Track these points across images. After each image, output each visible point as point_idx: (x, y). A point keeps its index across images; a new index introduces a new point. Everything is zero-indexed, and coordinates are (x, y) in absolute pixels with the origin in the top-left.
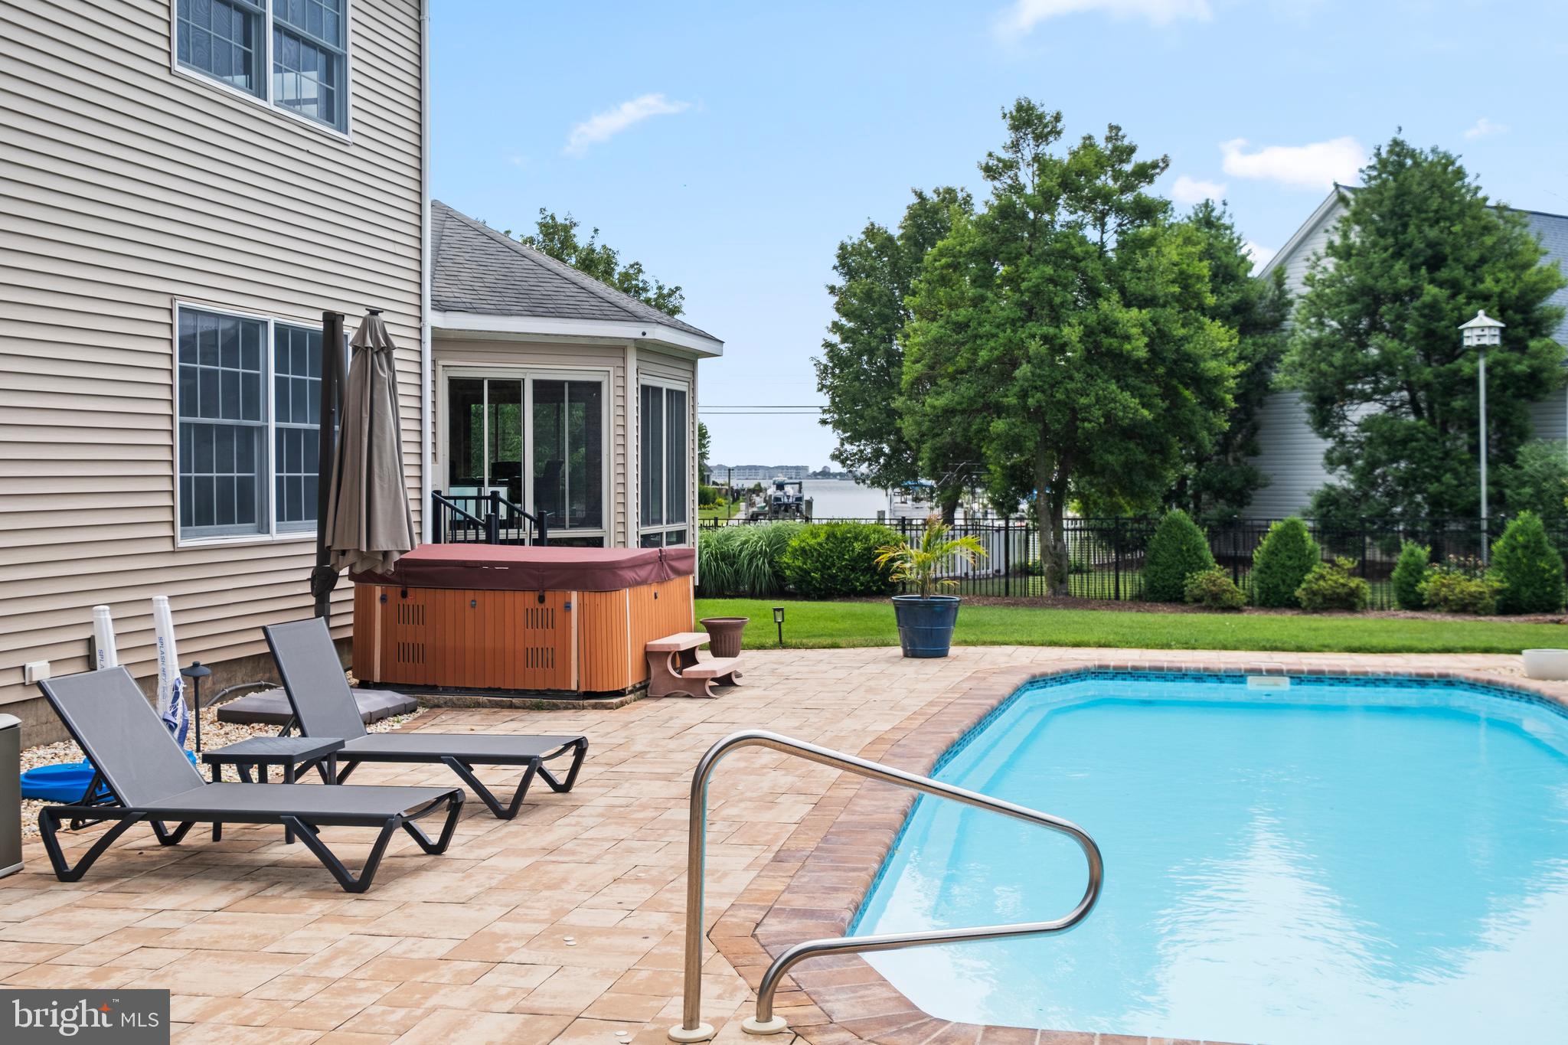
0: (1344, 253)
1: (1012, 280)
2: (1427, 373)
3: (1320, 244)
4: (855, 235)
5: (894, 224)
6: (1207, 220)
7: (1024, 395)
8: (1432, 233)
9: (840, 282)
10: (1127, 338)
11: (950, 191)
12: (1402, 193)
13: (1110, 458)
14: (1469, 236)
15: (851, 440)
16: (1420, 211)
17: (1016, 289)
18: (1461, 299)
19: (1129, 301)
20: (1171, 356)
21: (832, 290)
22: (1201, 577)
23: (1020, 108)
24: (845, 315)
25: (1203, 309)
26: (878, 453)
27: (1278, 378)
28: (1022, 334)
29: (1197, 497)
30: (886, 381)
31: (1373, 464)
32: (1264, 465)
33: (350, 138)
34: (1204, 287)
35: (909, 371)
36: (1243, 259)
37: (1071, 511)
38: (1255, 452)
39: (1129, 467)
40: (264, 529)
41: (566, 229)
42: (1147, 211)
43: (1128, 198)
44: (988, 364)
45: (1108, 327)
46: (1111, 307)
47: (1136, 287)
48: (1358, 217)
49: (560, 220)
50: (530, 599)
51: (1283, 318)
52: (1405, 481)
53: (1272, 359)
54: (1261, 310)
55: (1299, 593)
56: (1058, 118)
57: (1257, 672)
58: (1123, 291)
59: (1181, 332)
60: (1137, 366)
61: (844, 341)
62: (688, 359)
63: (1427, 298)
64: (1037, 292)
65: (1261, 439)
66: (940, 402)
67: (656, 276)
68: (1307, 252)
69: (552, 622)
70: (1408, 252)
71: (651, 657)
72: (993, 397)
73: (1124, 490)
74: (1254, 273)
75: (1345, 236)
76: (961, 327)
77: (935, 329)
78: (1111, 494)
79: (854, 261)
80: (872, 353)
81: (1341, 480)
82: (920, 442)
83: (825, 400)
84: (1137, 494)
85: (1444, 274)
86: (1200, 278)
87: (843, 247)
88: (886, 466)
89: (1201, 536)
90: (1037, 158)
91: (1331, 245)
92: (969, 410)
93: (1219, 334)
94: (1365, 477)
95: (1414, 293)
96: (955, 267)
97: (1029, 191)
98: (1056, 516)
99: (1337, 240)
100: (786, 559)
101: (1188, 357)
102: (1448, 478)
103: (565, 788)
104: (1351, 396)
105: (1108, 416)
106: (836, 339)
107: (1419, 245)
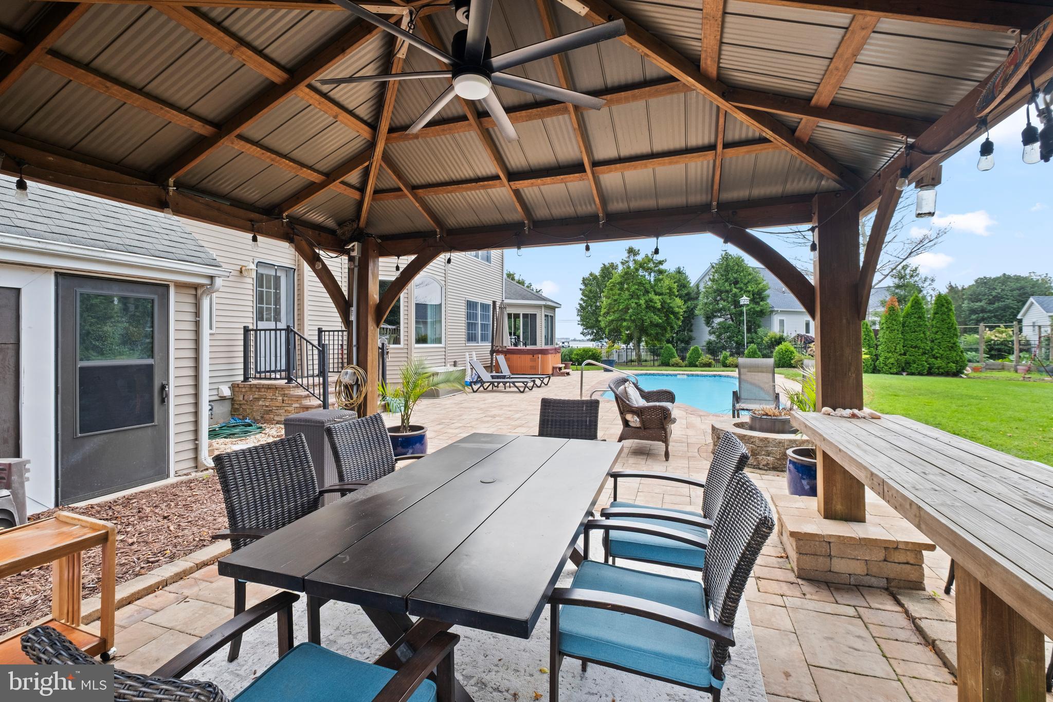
0: (713, 280)
1: (628, 289)
2: (734, 311)
3: (707, 278)
4: (587, 275)
5: (597, 272)
6: (679, 272)
7: (631, 316)
8: (735, 276)
9: (583, 287)
10: (656, 303)
11: (612, 263)
12: (727, 265)
13: (652, 332)
14: (745, 276)
15: (586, 329)
16: (732, 270)
17: (629, 291)
18: (743, 292)
19: (656, 294)
20: (667, 307)
21: (581, 289)
22: (674, 359)
23: (630, 248)
24: (584, 296)
25: (674, 295)
26: (593, 333)
27: (697, 312)
28: (630, 302)
29: (677, 343)
30: (596, 313)
31: (721, 334)
32: (694, 334)
33: (492, 265)
34: (675, 290)
35: (603, 311)
36: (688, 281)
37: (643, 344)
38: (691, 331)
39: (657, 334)
40: (478, 343)
41: (513, 275)
42: (661, 272)
43: (657, 268)
44: (622, 309)
45: (651, 300)
46: (652, 295)
47: (658, 290)
48: (716, 272)
49: (511, 273)
50: (531, 356)
51: (699, 297)
52: (728, 338)
53: (695, 307)
54: (693, 295)
55: (697, 363)
56: (639, 251)
57: (680, 374)
58: (655, 291)
59: (669, 301)
60: (659, 310)
61: (584, 303)
62: (553, 309)
63: (733, 292)
64: (634, 292)
65: (693, 327)
66: (611, 318)
67: (535, 287)
68: (704, 280)
69: (535, 360)
70: (729, 280)
71: (554, 368)
72: (623, 317)
73: (656, 339)
74: (691, 285)
75: (713, 276)
76: (615, 300)
77: (609, 301)
78: (653, 340)
79: (586, 282)
80: (591, 306)
81: (713, 338)
82: (605, 328)
83: (579, 318)
84: (660, 341)
85: (738, 286)
86: (674, 288)
87: (583, 278)
88: (595, 336)
89: (674, 350)
90: (634, 260)
91: (710, 279)
92: (617, 320)
93: (679, 301)
94: (719, 337)
95: (731, 291)
96: (613, 286)
97: (632, 268)
98: (639, 346)
99: (711, 277)
100: (573, 356)
101: (671, 307)
102: (739, 337)
103: (547, 385)
104: (715, 317)
105: (651, 322)
106: (582, 302)
107: (732, 278)
